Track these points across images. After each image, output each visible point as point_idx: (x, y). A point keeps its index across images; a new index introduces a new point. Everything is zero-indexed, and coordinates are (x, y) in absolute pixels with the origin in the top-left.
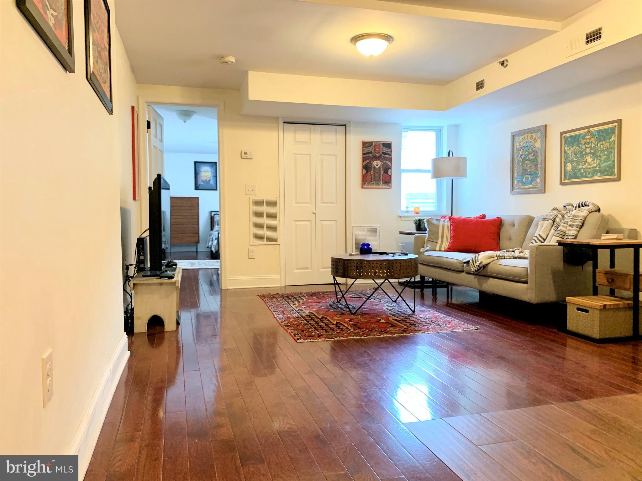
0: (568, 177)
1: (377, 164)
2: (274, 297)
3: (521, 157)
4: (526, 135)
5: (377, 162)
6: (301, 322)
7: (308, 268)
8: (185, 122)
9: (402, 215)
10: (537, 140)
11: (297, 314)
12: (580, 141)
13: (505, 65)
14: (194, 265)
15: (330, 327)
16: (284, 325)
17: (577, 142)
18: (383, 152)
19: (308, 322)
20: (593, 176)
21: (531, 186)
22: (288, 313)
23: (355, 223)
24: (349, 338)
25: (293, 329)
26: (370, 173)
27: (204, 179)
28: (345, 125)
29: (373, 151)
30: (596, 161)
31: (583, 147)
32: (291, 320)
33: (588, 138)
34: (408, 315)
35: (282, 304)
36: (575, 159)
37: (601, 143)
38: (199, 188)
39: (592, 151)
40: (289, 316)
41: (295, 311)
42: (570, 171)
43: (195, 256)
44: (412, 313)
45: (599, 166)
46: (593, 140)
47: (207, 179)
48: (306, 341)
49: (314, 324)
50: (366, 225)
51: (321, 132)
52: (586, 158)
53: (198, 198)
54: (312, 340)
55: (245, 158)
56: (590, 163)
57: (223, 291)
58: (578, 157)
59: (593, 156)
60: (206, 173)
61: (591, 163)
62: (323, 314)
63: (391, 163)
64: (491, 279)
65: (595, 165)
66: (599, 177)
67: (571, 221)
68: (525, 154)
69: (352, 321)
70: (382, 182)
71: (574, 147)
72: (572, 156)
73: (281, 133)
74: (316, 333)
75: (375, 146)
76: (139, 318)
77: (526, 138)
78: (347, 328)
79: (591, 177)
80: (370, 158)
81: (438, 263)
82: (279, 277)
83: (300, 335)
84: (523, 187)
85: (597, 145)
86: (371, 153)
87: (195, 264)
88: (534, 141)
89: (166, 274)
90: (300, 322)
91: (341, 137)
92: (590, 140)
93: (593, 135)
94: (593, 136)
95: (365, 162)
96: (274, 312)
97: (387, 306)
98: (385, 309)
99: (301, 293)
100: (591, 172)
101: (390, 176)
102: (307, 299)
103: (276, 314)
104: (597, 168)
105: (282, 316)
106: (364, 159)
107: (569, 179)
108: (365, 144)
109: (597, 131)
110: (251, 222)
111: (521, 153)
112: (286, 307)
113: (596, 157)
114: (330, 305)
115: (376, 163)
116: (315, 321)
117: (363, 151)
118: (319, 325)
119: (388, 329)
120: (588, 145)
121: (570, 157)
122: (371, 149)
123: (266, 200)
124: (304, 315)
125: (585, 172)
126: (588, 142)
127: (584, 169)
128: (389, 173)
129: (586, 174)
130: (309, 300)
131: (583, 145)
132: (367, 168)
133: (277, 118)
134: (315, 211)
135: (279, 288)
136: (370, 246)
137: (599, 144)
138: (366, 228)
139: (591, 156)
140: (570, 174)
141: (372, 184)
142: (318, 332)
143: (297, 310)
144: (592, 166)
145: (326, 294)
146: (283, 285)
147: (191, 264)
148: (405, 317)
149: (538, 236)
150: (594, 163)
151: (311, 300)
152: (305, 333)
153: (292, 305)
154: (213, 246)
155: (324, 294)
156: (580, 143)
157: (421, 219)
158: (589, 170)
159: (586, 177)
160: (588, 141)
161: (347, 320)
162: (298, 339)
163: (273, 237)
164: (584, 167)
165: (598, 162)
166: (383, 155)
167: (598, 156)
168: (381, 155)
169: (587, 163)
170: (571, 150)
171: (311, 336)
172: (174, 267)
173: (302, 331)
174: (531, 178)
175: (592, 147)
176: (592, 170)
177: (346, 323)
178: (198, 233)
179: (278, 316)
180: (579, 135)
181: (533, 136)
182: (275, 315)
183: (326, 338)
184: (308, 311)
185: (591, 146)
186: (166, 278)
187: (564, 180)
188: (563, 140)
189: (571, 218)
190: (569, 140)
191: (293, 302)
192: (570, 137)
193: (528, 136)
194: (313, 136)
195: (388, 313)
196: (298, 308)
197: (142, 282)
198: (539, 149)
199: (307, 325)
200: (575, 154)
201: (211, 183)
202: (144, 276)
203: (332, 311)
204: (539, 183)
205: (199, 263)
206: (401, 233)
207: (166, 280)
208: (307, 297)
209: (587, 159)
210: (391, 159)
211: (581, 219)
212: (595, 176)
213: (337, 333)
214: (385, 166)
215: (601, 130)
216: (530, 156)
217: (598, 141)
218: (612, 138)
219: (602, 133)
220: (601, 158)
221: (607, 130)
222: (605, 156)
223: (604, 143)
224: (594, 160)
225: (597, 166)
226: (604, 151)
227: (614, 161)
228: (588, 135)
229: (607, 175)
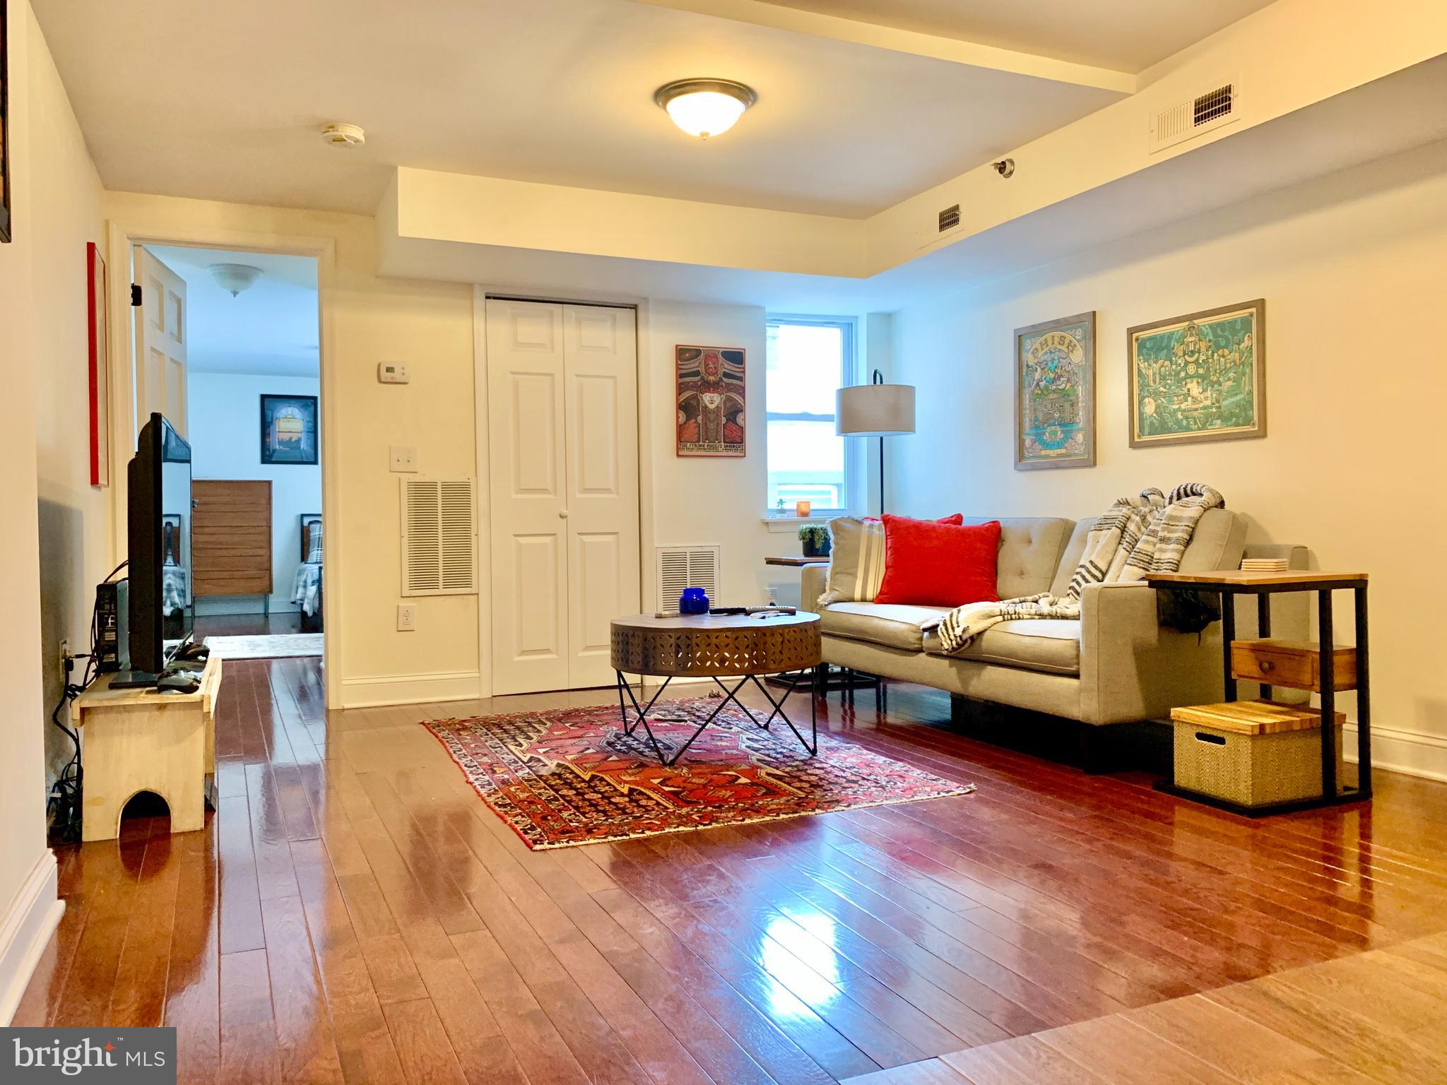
0: (1147, 430)
1: (711, 400)
2: (465, 728)
3: (1038, 384)
4: (1048, 336)
5: (712, 395)
6: (540, 794)
7: (547, 651)
8: (235, 293)
9: (769, 518)
10: (1075, 346)
11: (527, 770)
12: (1173, 348)
13: (1007, 171)
14: (258, 649)
15: (615, 804)
16: (496, 804)
17: (1165, 351)
18: (724, 372)
19: (557, 791)
20: (1204, 428)
21: (1063, 451)
22: (502, 770)
23: (660, 541)
24: (667, 830)
25: (520, 814)
26: (696, 422)
27: (286, 437)
28: (635, 307)
29: (702, 369)
30: (1209, 393)
31: (1180, 361)
32: (512, 789)
33: (1191, 342)
34: (802, 761)
35: (487, 744)
36: (1162, 389)
37: (1220, 352)
38: (273, 459)
39: (1201, 371)
40: (506, 776)
41: (521, 763)
42: (1152, 416)
43: (261, 627)
44: (810, 755)
45: (1217, 405)
46: (1203, 345)
47: (291, 438)
48: (557, 845)
49: (574, 798)
50: (687, 544)
51: (579, 321)
52: (1188, 386)
53: (269, 484)
54: (572, 843)
55: (390, 380)
56: (1196, 398)
57: (332, 715)
58: (1167, 384)
59: (1203, 380)
60: (291, 422)
61: (1199, 399)
62: (593, 768)
63: (744, 398)
64: (990, 668)
65: (1208, 403)
66: (1218, 428)
67: (1163, 530)
68: (1048, 379)
69: (668, 783)
70: (725, 442)
71: (1160, 362)
72: (1155, 382)
73: (479, 324)
74: (579, 822)
75: (707, 357)
76: (96, 802)
77: (1050, 342)
78: (658, 804)
79: (1199, 429)
80: (694, 386)
81: (861, 631)
82: (477, 675)
83: (539, 830)
84: (1043, 453)
85: (1210, 356)
86: (697, 373)
87: (259, 645)
88: (1068, 347)
89: (174, 681)
90: (536, 792)
91: (624, 335)
92: (1195, 345)
93: (1201, 335)
94: (1202, 337)
95: (683, 397)
96: (465, 769)
97: (748, 739)
98: (743, 747)
99: (533, 715)
100: (1199, 418)
101: (742, 429)
102: (550, 730)
103: (471, 772)
104: (1214, 410)
105: (487, 778)
106: (680, 389)
107: (1149, 434)
108: (683, 353)
109: (1211, 326)
110: (405, 541)
111: (1037, 376)
112: (496, 752)
113: (1212, 384)
114: (609, 744)
115: (708, 398)
116: (576, 789)
117: (678, 368)
118: (586, 800)
119: (760, 803)
120: (1190, 356)
121: (1151, 383)
122: (697, 364)
123: (446, 486)
124: (544, 772)
125: (1187, 418)
126: (1192, 351)
127: (1184, 411)
128: (739, 420)
129: (1188, 423)
130: (556, 733)
131: (1180, 357)
132: (687, 408)
133: (469, 286)
134: (565, 512)
135: (477, 702)
136: (706, 595)
137: (1216, 354)
138: (688, 550)
139: (1198, 382)
140: (1151, 423)
141: (701, 448)
142: (584, 820)
143: (525, 760)
144: (1201, 405)
145: (597, 715)
146: (486, 694)
147: (249, 646)
148: (796, 766)
149: (1089, 565)
150: (1206, 398)
151: (560, 733)
152: (552, 823)
153: (512, 748)
154: (306, 601)
155: (589, 714)
156: (1174, 354)
157: (816, 529)
158: (1195, 414)
159: (1188, 429)
160: (1191, 348)
161: (656, 781)
162: (535, 842)
163: (460, 576)
164: (1183, 406)
165: (1214, 395)
166: (725, 380)
167: (1216, 383)
168: (721, 379)
169: (1189, 399)
170: (1151, 369)
171: (568, 832)
172: (201, 658)
173: (544, 818)
174: (1062, 432)
175: (1201, 361)
176: (1201, 413)
177: (654, 789)
178: (270, 569)
179: (477, 779)
180: (1170, 336)
181: (1065, 338)
182: (470, 776)
183: (607, 835)
184: (555, 762)
185: (1197, 360)
186: (175, 691)
187: (1139, 436)
188: (1135, 345)
189: (1163, 522)
190: (1148, 345)
191: (514, 738)
192: (1150, 339)
193: (1053, 337)
194: (558, 331)
195: (754, 758)
196: (529, 756)
197: (106, 703)
198: (1079, 366)
199: (556, 799)
200: (1163, 378)
201: (302, 447)
202: (113, 687)
203: (614, 758)
204: (1082, 444)
206: (771, 562)
207: (174, 697)
208: (549, 724)
209: (1189, 390)
210: (744, 388)
211: (1187, 524)
212: (1209, 427)
213: (635, 818)
214: (728, 405)
215: (1220, 325)
216: (1058, 382)
217: (1213, 347)
218: (1243, 341)
219: (1223, 331)
220: (1220, 385)
221: (1232, 323)
222: (1230, 383)
223: (1226, 352)
224: (1204, 391)
225: (1213, 404)
226: (1227, 370)
227: (1251, 392)
228: (1192, 335)
229: (1237, 425)
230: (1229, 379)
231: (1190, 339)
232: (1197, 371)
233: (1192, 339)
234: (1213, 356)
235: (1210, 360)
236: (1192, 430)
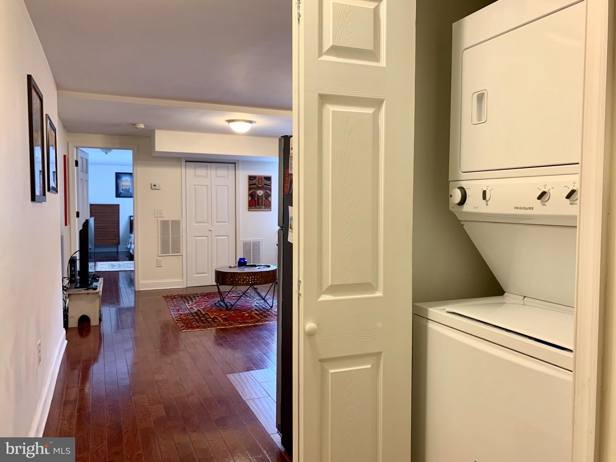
1: (260, 193)
2: (175, 298)
5: (260, 191)
6: (189, 318)
7: (205, 273)
8: (106, 153)
11: (188, 311)
15: (208, 321)
16: (176, 320)
18: (265, 184)
19: (194, 317)
22: (181, 311)
23: (242, 238)
24: (218, 327)
25: (181, 323)
26: (255, 200)
27: (124, 188)
28: (235, 163)
29: (257, 183)
32: (182, 316)
34: (267, 309)
35: (180, 303)
40: (182, 313)
41: (187, 309)
43: (115, 259)
44: (270, 308)
47: (127, 188)
48: (188, 331)
49: (198, 319)
50: (251, 239)
51: (216, 168)
53: (118, 205)
54: (192, 330)
55: (155, 189)
57: (136, 292)
60: (126, 182)
62: (207, 311)
63: (271, 192)
69: (226, 315)
70: (264, 206)
73: (183, 170)
74: (196, 325)
75: (258, 179)
76: (72, 317)
78: (219, 321)
80: (255, 188)
82: (182, 280)
83: (185, 327)
86: (255, 184)
87: (115, 266)
89: (92, 287)
90: (188, 317)
91: (232, 172)
95: (251, 191)
96: (171, 310)
97: (256, 303)
98: (253, 305)
99: (197, 294)
101: (270, 202)
102: (200, 299)
103: (172, 311)
105: (176, 313)
106: (250, 189)
108: (251, 178)
110: (159, 239)
112: (182, 306)
114: (215, 304)
115: (259, 192)
116: (199, 317)
117: (249, 183)
118: (200, 319)
119: (247, 321)
122: (255, 181)
123: (172, 221)
124: (193, 312)
128: (269, 199)
130: (201, 300)
132: (252, 195)
133: (180, 158)
134: (211, 229)
135: (182, 289)
136: (246, 260)
138: (251, 241)
141: (256, 208)
142: (198, 325)
143: (189, 308)
145: (216, 294)
146: (185, 287)
147: (111, 266)
148: (264, 311)
151: (202, 300)
152: (189, 325)
153: (186, 304)
154: (131, 249)
155: (214, 294)
161: (222, 315)
162: (183, 330)
163: (177, 249)
166: (265, 186)
168: (263, 186)
171: (192, 327)
172: (97, 278)
173: (188, 324)
177: (220, 317)
178: (119, 236)
179: (173, 313)
182: (172, 312)
183: (202, 328)
184: (197, 309)
191: (188, 302)
194: (209, 171)
195: (254, 309)
196: (190, 307)
197: (74, 293)
199: (193, 319)
201: (131, 191)
202: (76, 288)
203: (214, 308)
205: (119, 265)
207: (91, 291)
208: (200, 297)
210: (271, 189)
213: (211, 324)
214: (266, 194)
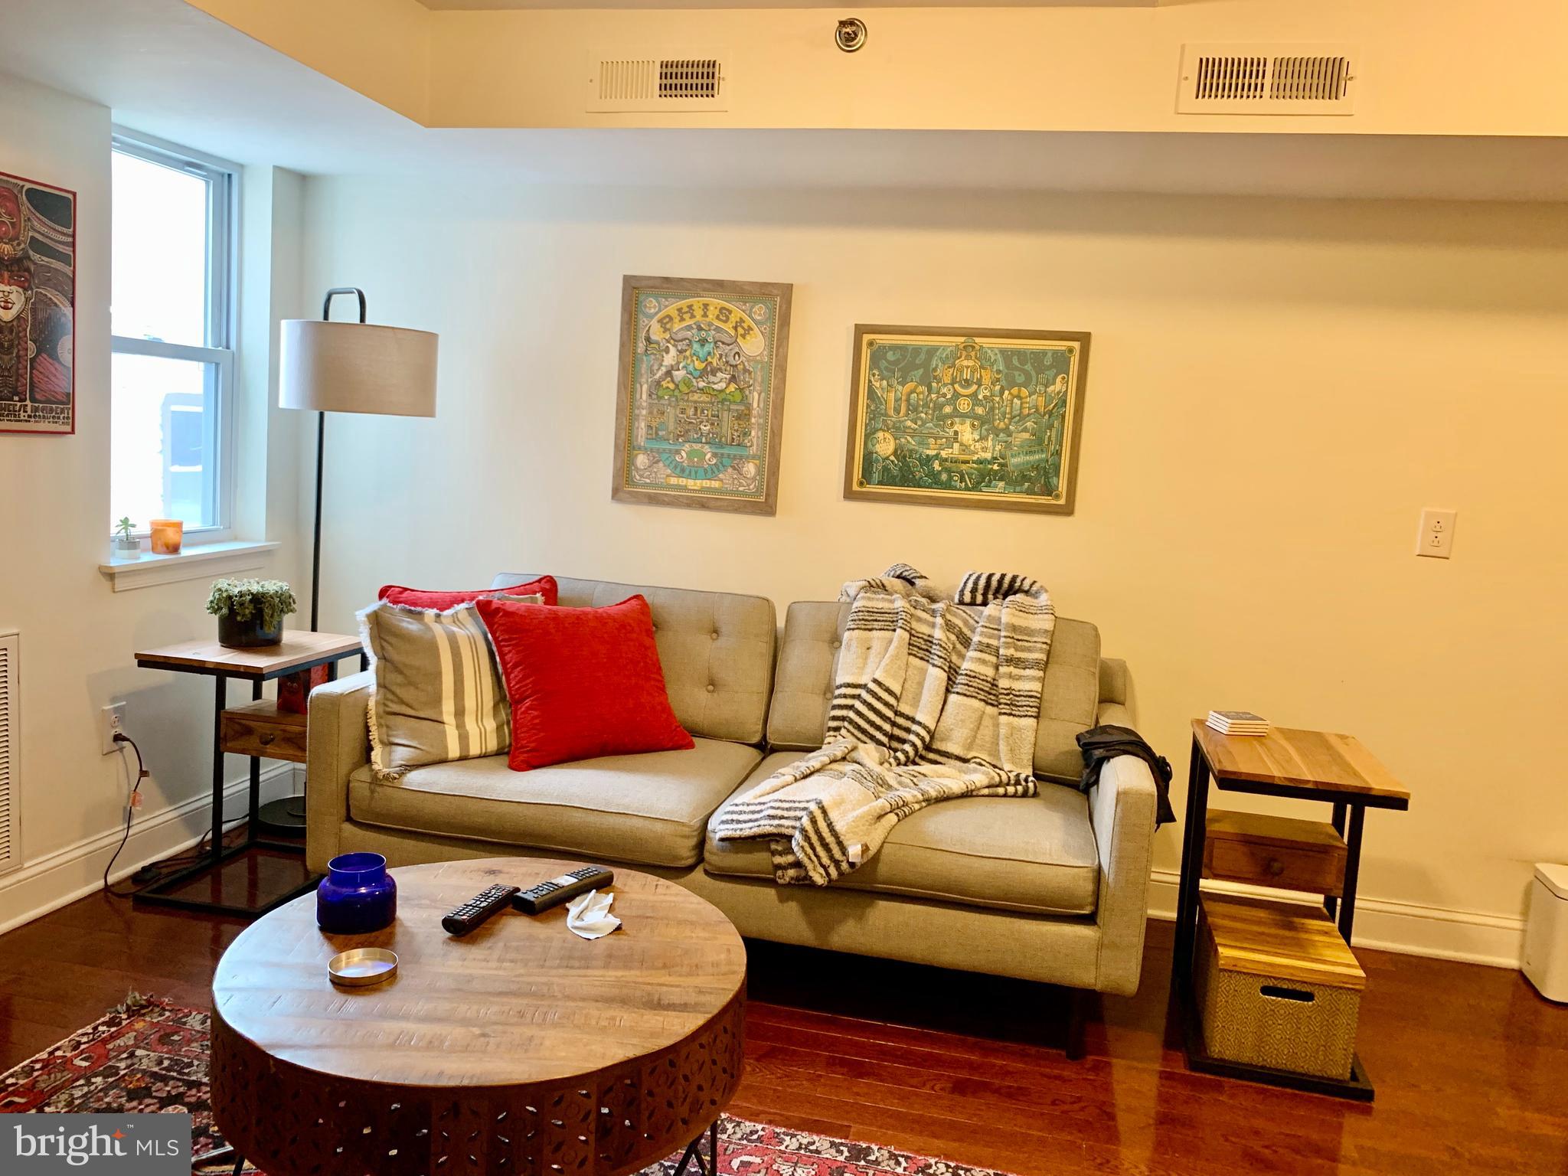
0: (876, 477)
1: (6, 300)
3: (669, 373)
4: (697, 302)
5: (9, 288)
10: (750, 328)
12: (935, 370)
17: (921, 371)
20: (976, 488)
21: (716, 484)
30: (990, 443)
31: (944, 390)
33: (967, 367)
36: (909, 423)
37: (1015, 390)
39: (980, 411)
42: (887, 458)
45: (1002, 461)
46: (986, 380)
52: (955, 428)
56: (967, 447)
58: (921, 419)
59: (982, 424)
61: (972, 448)
63: (74, 303)
64: (882, 904)
65: (988, 456)
66: (999, 493)
67: (1007, 646)
68: (691, 368)
70: (33, 399)
71: (910, 386)
72: (897, 411)
77: (698, 313)
79: (967, 489)
81: (531, 835)
84: (673, 481)
85: (997, 393)
88: (735, 328)
92: (973, 372)
93: (985, 362)
94: (987, 364)
100: (970, 475)
101: (68, 376)
104: (996, 467)
107: (880, 483)
109: (1003, 352)
111: (669, 359)
113: (996, 432)
120: (962, 387)
121: (891, 412)
125: (949, 471)
126: (966, 381)
127: (946, 460)
128: (63, 353)
129: (950, 478)
131: (945, 385)
137: (1007, 392)
139: (973, 425)
140: (886, 469)
144: (975, 458)
149: (872, 686)
150: (984, 449)
156: (935, 377)
157: (263, 595)
158: (964, 467)
159: (948, 486)
160: (967, 375)
164: (944, 454)
165: (998, 448)
166: (35, 256)
167: (1002, 430)
169: (956, 446)
170: (891, 395)
174: (715, 455)
175: (980, 397)
176: (975, 469)
180: (932, 351)
181: (730, 312)
185: (976, 393)
187: (861, 484)
188: (866, 354)
189: (1003, 634)
190: (890, 356)
192: (894, 348)
193: (706, 306)
198: (757, 362)
200: (913, 409)
204: (754, 479)
206: (145, 661)
209: (956, 433)
211: (1045, 640)
212: (984, 489)
214: (41, 314)
215: (1020, 354)
216: (712, 378)
217: (1004, 383)
218: (1054, 383)
219: (1023, 362)
220: (1010, 435)
221: (1038, 356)
222: (1026, 436)
223: (1024, 392)
224: (982, 438)
225: (996, 459)
226: (1023, 418)
227: (1058, 453)
228: (968, 357)
229: (1030, 492)
230: (1025, 430)
231: (965, 363)
232: (973, 409)
233: (971, 363)
234: (1002, 393)
235: (997, 399)
236: (955, 489)
